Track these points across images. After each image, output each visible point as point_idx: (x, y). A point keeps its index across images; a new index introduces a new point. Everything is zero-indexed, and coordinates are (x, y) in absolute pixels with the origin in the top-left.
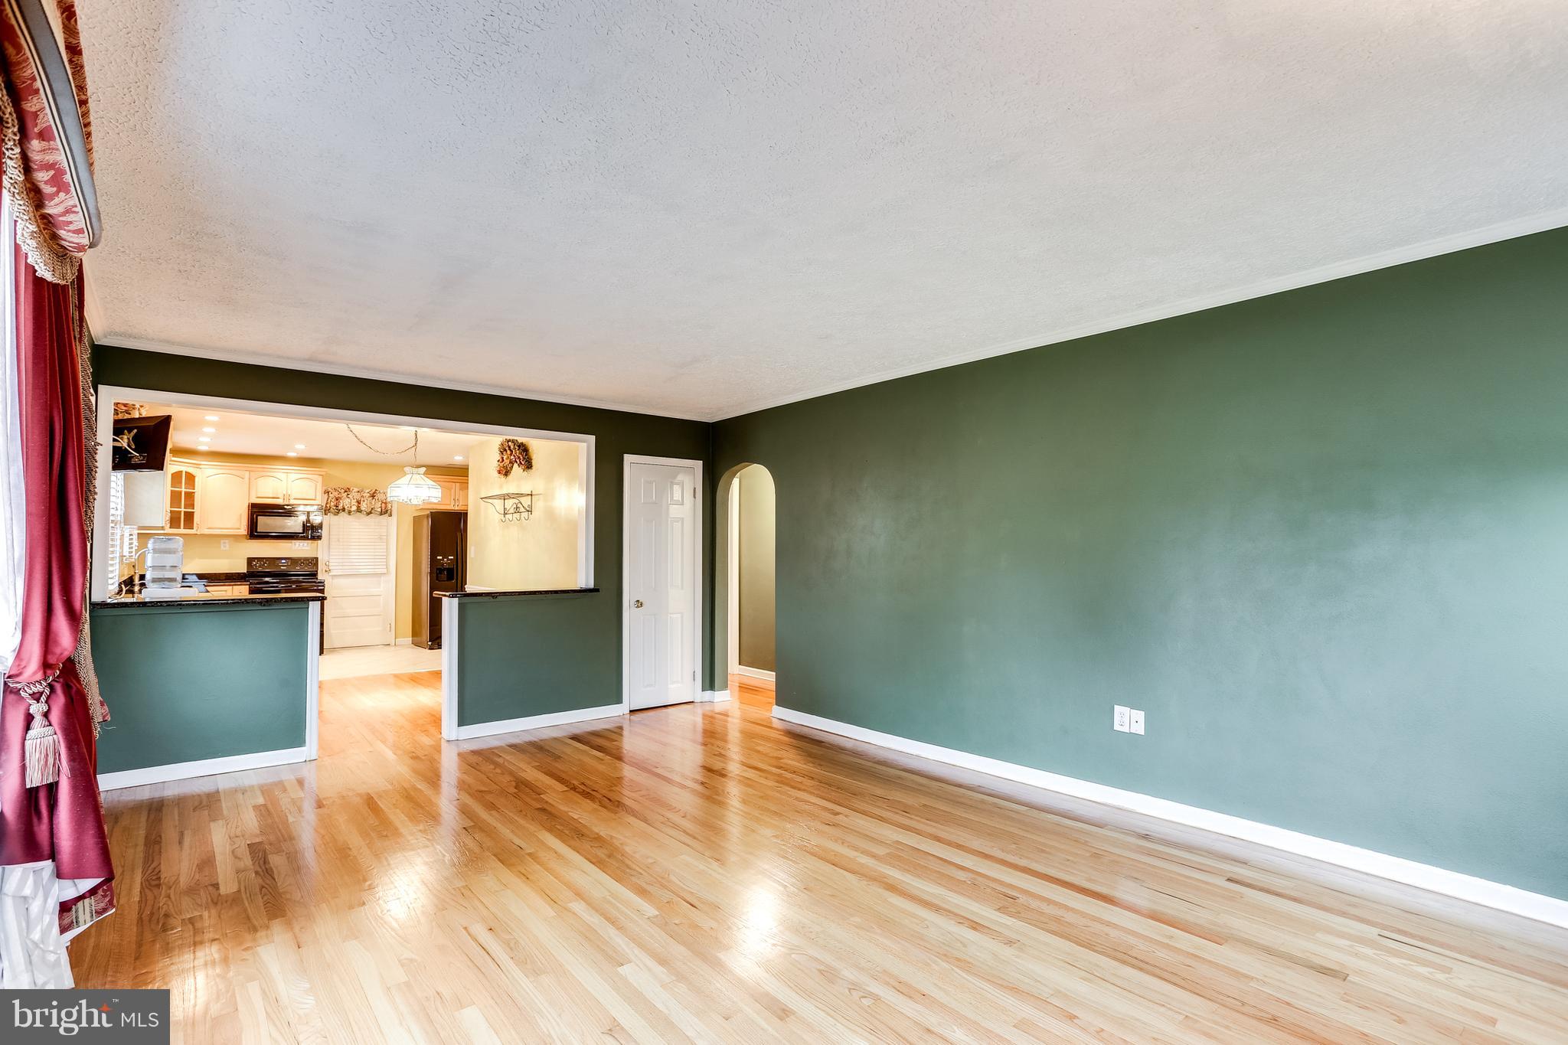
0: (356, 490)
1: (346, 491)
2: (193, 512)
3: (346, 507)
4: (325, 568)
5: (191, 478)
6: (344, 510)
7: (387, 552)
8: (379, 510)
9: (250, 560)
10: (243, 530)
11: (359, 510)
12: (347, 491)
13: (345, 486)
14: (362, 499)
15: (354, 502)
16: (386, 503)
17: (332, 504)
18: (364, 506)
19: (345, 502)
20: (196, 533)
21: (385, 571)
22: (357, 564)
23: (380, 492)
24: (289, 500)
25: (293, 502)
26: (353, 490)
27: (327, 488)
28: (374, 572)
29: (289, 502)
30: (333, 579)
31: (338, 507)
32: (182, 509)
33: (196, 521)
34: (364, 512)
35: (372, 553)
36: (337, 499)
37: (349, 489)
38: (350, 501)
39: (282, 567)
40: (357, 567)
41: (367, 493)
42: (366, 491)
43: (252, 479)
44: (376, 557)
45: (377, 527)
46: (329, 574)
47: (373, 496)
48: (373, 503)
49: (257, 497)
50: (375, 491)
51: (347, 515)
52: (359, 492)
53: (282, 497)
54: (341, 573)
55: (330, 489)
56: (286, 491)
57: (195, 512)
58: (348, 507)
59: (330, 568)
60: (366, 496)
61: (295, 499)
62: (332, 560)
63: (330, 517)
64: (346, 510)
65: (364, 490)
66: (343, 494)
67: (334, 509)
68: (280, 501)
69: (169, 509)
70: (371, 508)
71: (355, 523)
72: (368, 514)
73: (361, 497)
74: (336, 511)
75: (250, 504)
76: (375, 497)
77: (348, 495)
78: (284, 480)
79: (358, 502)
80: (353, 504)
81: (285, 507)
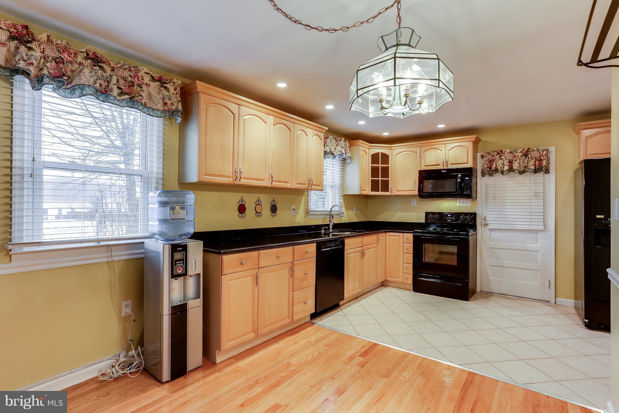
0: (508, 151)
1: (498, 154)
3: (499, 168)
4: (483, 222)
6: (496, 170)
7: (544, 209)
8: (533, 167)
9: (427, 214)
10: (416, 193)
11: (511, 169)
12: (500, 153)
13: (498, 149)
14: (515, 159)
15: (506, 163)
16: (540, 160)
17: (486, 166)
18: (516, 166)
19: (499, 164)
20: (391, 194)
21: (542, 228)
22: (513, 220)
23: (533, 150)
24: (447, 165)
25: (450, 167)
26: (505, 151)
27: (483, 153)
28: (531, 229)
29: (447, 167)
30: (490, 232)
31: (491, 168)
32: (380, 179)
33: (390, 186)
34: (517, 171)
35: (528, 210)
36: (491, 162)
37: (502, 151)
38: (502, 162)
39: (448, 220)
40: (512, 223)
41: (520, 152)
42: (520, 151)
43: (422, 153)
44: (533, 214)
45: (532, 185)
46: (487, 228)
47: (526, 155)
48: (526, 162)
49: (426, 166)
50: (528, 150)
51: (501, 175)
52: (511, 152)
53: (441, 164)
54: (498, 228)
55: (484, 154)
56: (444, 159)
57: (389, 180)
58: (501, 168)
59: (488, 222)
60: (519, 156)
61: (451, 164)
62: (488, 216)
63: (487, 178)
64: (499, 170)
65: (516, 151)
66: (496, 157)
67: (487, 170)
68: (441, 167)
69: (370, 178)
70: (525, 167)
71: (509, 182)
72: (521, 173)
73: (514, 157)
74: (490, 172)
75: (420, 171)
76: (528, 156)
77: (501, 156)
78: (443, 150)
79: (511, 162)
80: (505, 164)
81: (442, 171)
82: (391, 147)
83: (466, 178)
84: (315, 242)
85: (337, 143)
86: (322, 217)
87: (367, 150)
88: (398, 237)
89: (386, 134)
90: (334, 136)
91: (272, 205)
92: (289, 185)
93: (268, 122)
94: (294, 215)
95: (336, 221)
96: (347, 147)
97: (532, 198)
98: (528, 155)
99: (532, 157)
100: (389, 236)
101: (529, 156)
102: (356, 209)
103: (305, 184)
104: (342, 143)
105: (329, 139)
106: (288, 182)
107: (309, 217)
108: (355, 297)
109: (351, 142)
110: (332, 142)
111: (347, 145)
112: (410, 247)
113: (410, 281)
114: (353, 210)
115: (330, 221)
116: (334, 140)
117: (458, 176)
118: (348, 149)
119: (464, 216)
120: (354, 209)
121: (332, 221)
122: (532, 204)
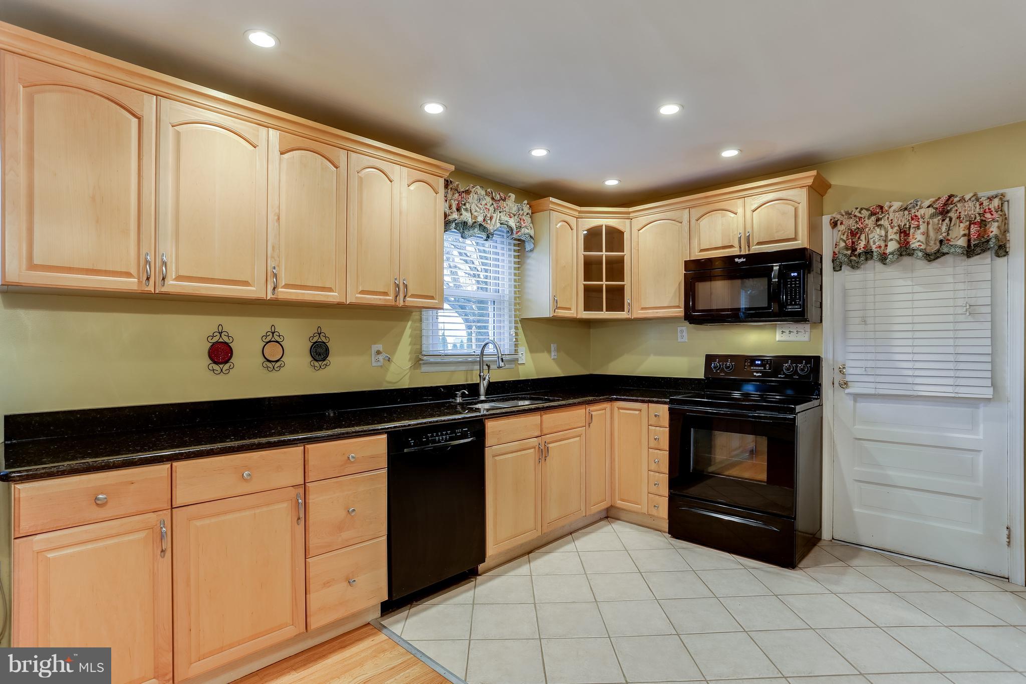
0: (896, 205)
1: (873, 214)
2: (623, 286)
3: (874, 248)
4: (838, 378)
5: (616, 238)
6: (868, 254)
7: (993, 345)
8: (962, 242)
9: (710, 359)
10: (680, 312)
11: (905, 250)
12: (878, 212)
13: (872, 203)
14: (914, 223)
15: (893, 234)
16: (983, 224)
17: (842, 244)
18: (917, 240)
19: (874, 237)
20: (629, 316)
22: (910, 373)
23: (963, 200)
24: (749, 247)
25: (755, 249)
26: (890, 207)
27: (834, 215)
28: (957, 395)
29: (749, 250)
30: (855, 401)
31: (856, 250)
32: (604, 283)
33: (627, 300)
34: (920, 254)
35: (951, 350)
36: (854, 234)
37: (881, 208)
38: (883, 233)
39: (755, 374)
40: (910, 380)
41: (929, 207)
42: (927, 203)
43: (693, 221)
44: (962, 358)
45: (961, 286)
46: (847, 391)
47: (943, 212)
48: (944, 228)
49: (702, 250)
50: (948, 200)
51: (879, 266)
52: (906, 209)
53: (736, 244)
54: (872, 391)
55: (839, 217)
56: (742, 231)
57: (625, 286)
58: (880, 247)
59: (848, 378)
60: (927, 217)
61: (759, 243)
62: (849, 364)
63: (846, 271)
64: (875, 254)
65: (919, 203)
66: (867, 222)
67: (845, 255)
68: (735, 251)
69: (579, 283)
70: (941, 241)
71: (901, 282)
72: (932, 257)
73: (912, 219)
74: (853, 258)
75: (687, 263)
76: (949, 215)
77: (878, 220)
78: (740, 211)
79: (904, 233)
80: (890, 238)
81: (736, 260)
82: (629, 213)
83: (792, 274)
84: (386, 433)
85: (495, 205)
86: (463, 368)
87: (573, 221)
88: (637, 412)
89: (612, 183)
90: (489, 190)
91: (314, 343)
92: (333, 297)
93: (262, 144)
94: (379, 364)
95: (497, 376)
96: (525, 214)
97: (961, 318)
98: (948, 212)
99: (959, 217)
100: (619, 408)
101: (951, 214)
102: (558, 350)
103: (385, 294)
104: (511, 204)
105: (476, 196)
106: (330, 290)
107: (424, 368)
108: (528, 549)
109: (534, 203)
110: (484, 202)
111: (523, 210)
112: (663, 434)
113: (663, 511)
114: (549, 351)
115: (480, 376)
116: (488, 199)
117: (772, 270)
118: (528, 219)
119: (791, 364)
120: (552, 349)
121: (487, 378)
122: (960, 334)
